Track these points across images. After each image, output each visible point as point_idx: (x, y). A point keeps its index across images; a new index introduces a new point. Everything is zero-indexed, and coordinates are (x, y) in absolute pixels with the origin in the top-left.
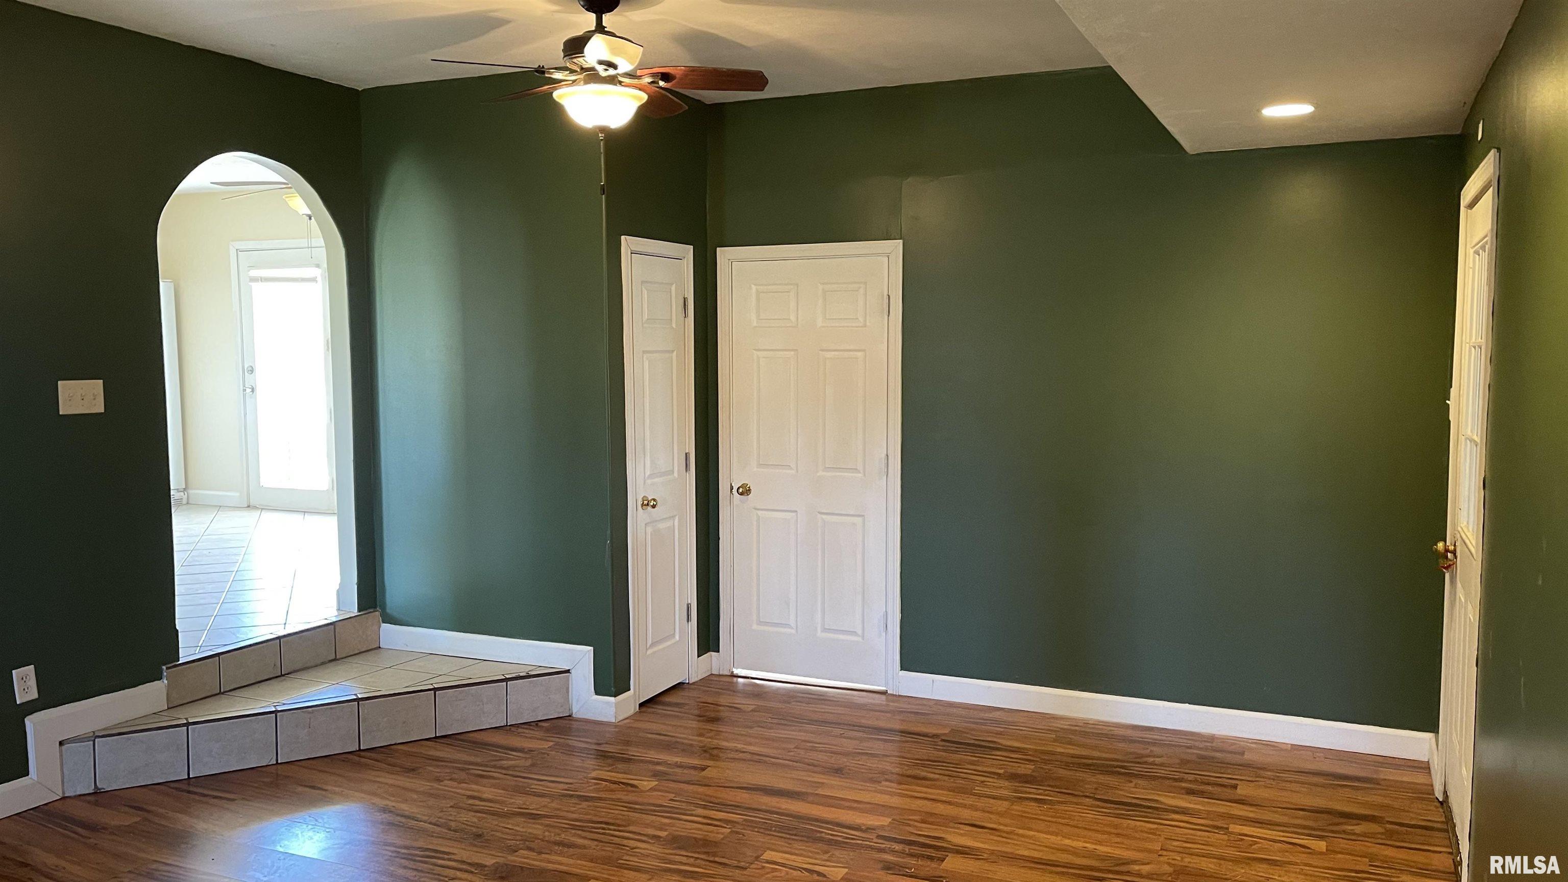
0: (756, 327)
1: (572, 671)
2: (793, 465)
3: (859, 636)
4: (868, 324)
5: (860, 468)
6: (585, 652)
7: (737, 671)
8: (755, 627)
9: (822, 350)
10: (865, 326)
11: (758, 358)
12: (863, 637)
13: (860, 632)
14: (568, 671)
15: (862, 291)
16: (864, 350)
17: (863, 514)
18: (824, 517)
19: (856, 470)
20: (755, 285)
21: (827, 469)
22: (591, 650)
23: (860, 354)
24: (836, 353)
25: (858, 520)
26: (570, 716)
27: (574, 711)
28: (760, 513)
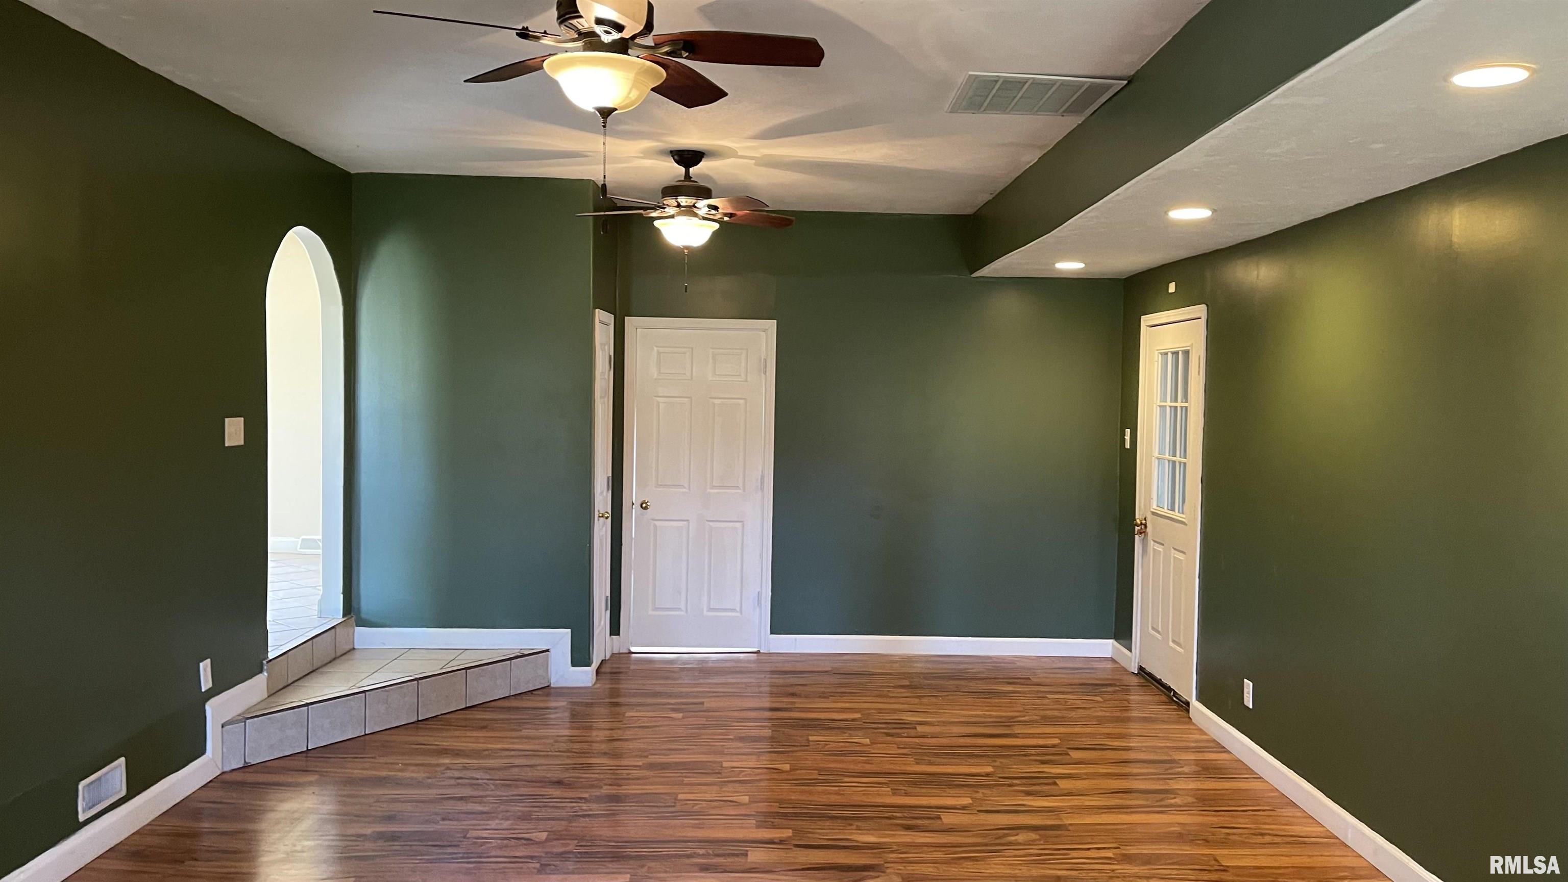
0: (656, 379)
1: (552, 651)
2: (686, 485)
3: (737, 612)
4: (749, 379)
5: (741, 485)
6: (565, 634)
7: (633, 649)
8: (651, 612)
9: (711, 398)
10: (746, 381)
11: (658, 403)
12: (741, 612)
13: (738, 609)
14: (547, 651)
15: (743, 357)
16: (744, 399)
17: (742, 520)
18: (711, 524)
19: (737, 487)
20: (657, 347)
21: (713, 487)
22: (568, 633)
23: (742, 402)
24: (722, 400)
25: (738, 525)
26: (548, 686)
27: (553, 681)
28: (656, 523)
